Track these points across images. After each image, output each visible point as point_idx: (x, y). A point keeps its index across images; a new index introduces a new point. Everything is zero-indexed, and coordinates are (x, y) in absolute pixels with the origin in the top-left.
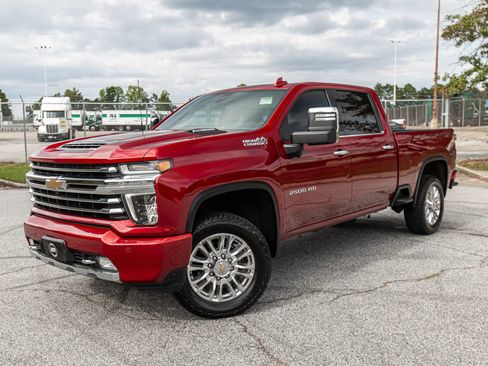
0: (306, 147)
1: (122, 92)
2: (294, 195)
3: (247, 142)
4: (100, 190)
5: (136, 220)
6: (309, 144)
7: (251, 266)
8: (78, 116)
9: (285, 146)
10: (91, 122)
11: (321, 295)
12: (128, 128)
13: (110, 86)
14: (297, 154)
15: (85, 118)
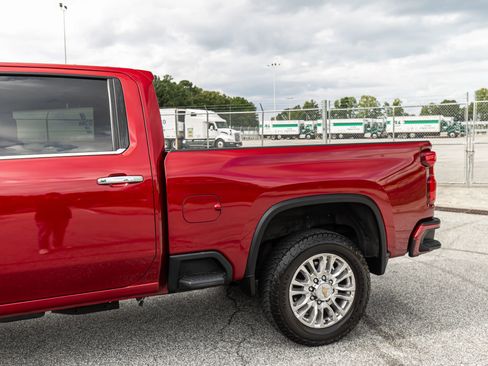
1: (355, 102)
8: (296, 125)
10: (308, 131)
12: (341, 136)
15: (302, 127)
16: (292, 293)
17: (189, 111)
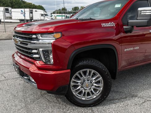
0: (135, 28)
1: (79, 9)
2: (127, 51)
3: (104, 25)
4: (29, 46)
5: (45, 61)
6: (137, 27)
7: (101, 85)
9: (124, 27)
11: (136, 99)
13: (75, 7)
14: (130, 31)
17: (34, 10)
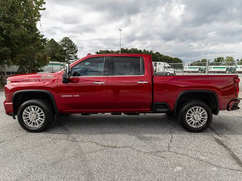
1: (223, 59)
3: (43, 77)
8: (198, 68)
10: (202, 70)
12: (216, 72)
13: (219, 57)
16: (187, 116)
17: (158, 63)
